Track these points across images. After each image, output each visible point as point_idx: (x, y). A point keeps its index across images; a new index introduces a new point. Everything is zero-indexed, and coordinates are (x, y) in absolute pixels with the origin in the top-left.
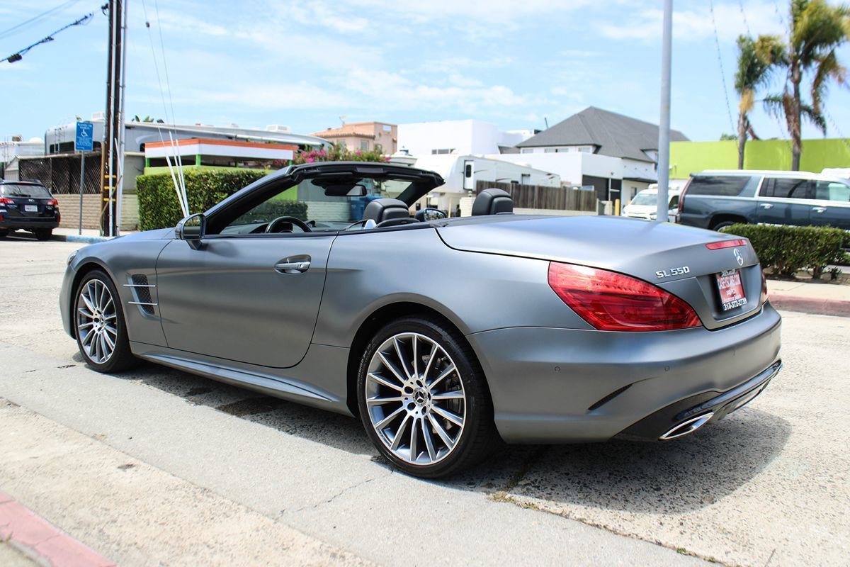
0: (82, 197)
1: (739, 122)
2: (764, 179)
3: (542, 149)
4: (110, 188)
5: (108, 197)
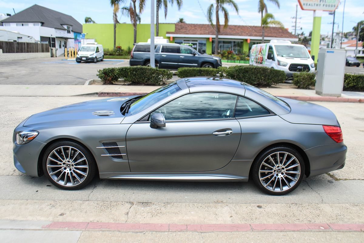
1: (113, 16)
3: (15, 24)
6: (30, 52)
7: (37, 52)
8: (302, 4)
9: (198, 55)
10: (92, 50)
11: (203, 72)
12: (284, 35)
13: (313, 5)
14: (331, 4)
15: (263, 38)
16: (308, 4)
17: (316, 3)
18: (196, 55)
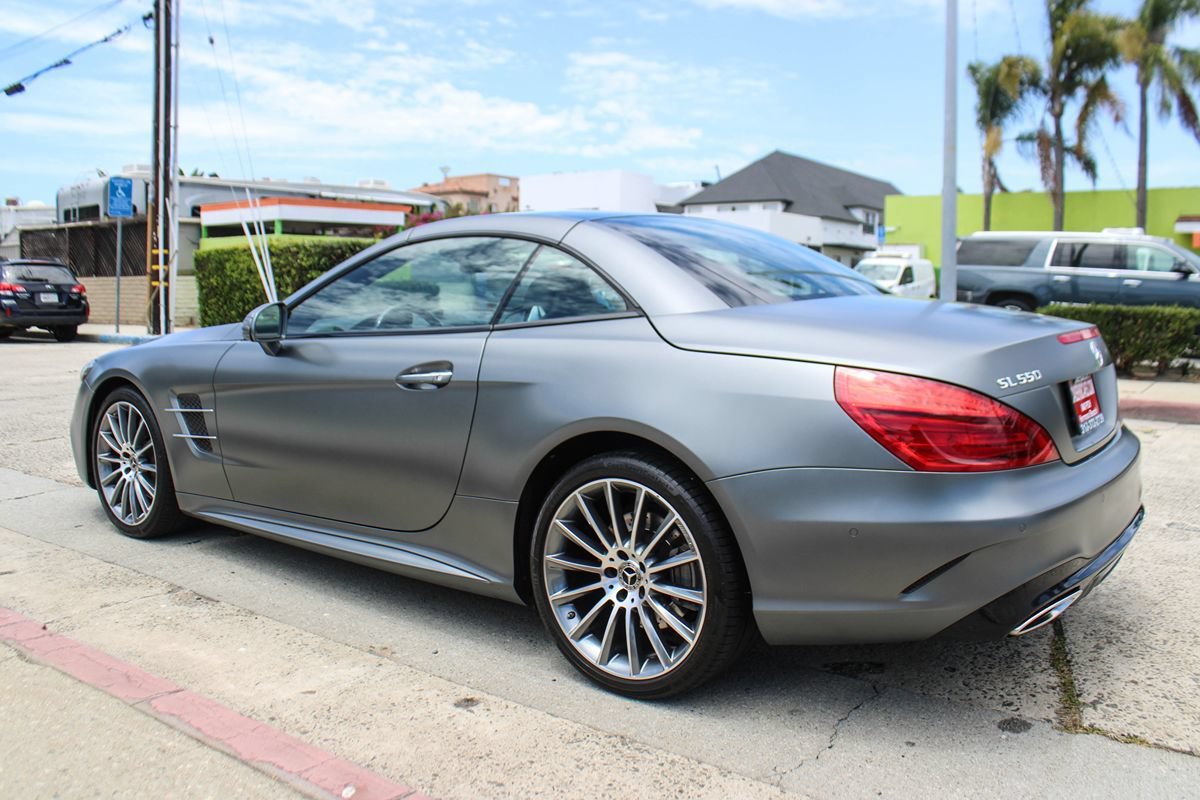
0: (119, 281)
1: (983, 169)
2: (1058, 244)
3: (716, 206)
4: (161, 267)
5: (157, 279)
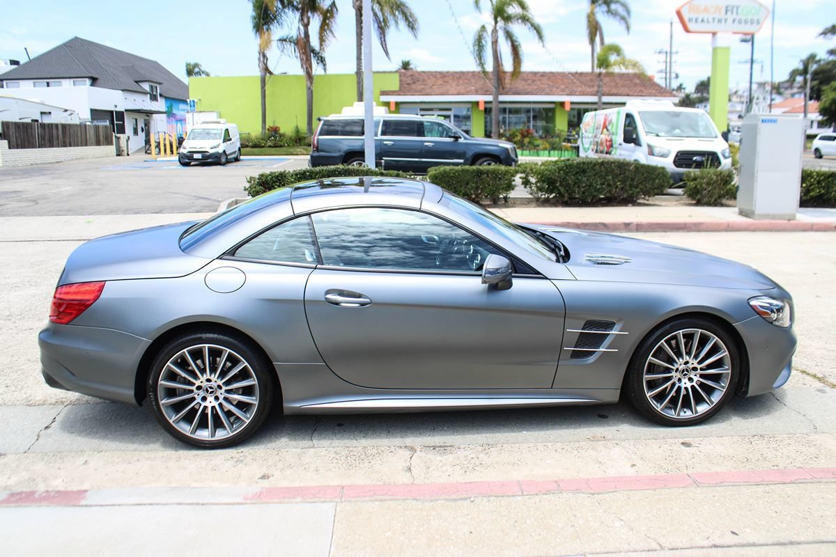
1: (259, 59)
3: (31, 82)
6: (70, 146)
7: (86, 145)
8: (686, 19)
9: (465, 139)
10: (215, 136)
11: (485, 176)
12: (646, 91)
13: (711, 20)
14: (749, 17)
15: (600, 99)
16: (700, 20)
17: (717, 16)
18: (462, 140)
